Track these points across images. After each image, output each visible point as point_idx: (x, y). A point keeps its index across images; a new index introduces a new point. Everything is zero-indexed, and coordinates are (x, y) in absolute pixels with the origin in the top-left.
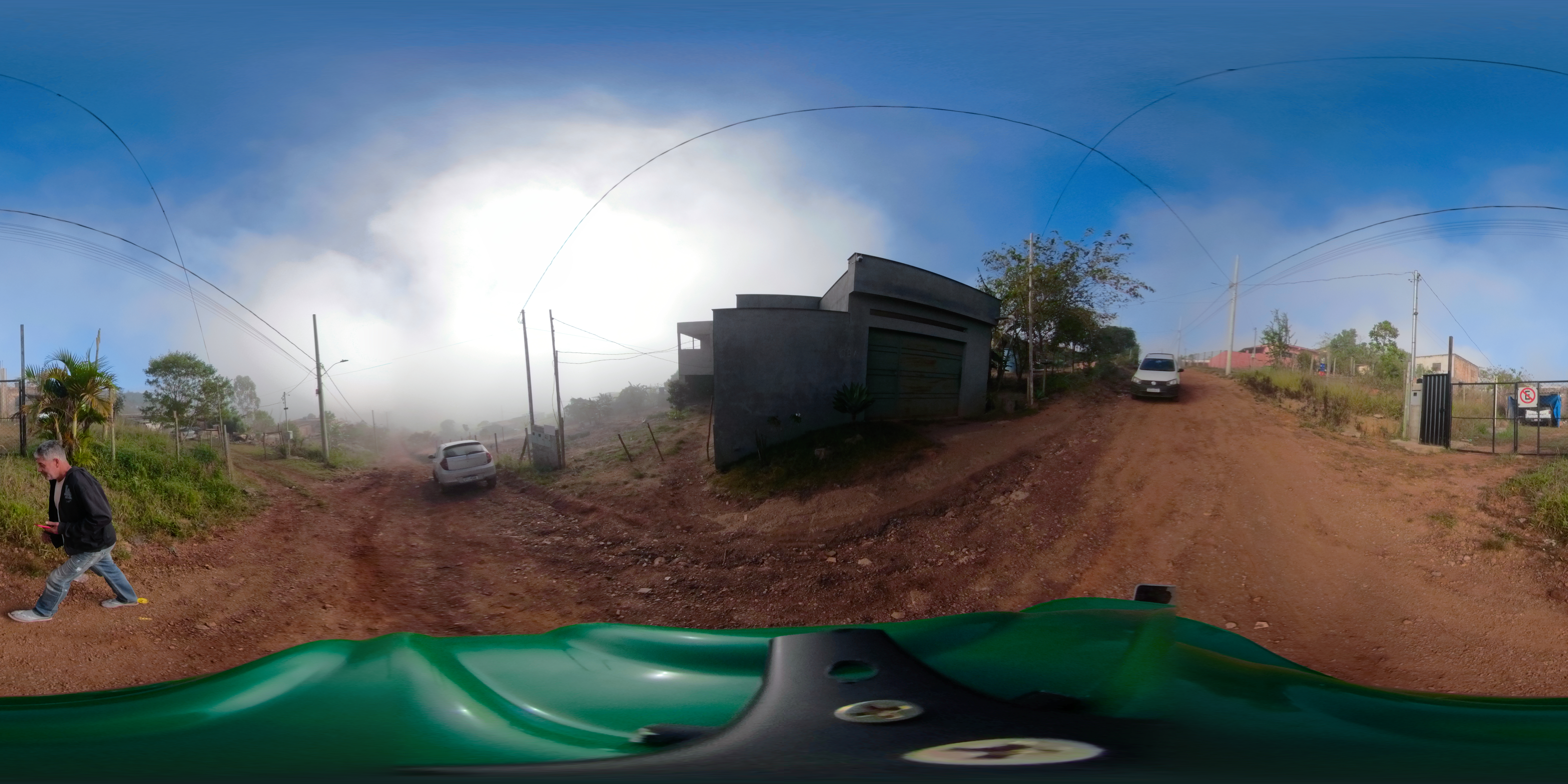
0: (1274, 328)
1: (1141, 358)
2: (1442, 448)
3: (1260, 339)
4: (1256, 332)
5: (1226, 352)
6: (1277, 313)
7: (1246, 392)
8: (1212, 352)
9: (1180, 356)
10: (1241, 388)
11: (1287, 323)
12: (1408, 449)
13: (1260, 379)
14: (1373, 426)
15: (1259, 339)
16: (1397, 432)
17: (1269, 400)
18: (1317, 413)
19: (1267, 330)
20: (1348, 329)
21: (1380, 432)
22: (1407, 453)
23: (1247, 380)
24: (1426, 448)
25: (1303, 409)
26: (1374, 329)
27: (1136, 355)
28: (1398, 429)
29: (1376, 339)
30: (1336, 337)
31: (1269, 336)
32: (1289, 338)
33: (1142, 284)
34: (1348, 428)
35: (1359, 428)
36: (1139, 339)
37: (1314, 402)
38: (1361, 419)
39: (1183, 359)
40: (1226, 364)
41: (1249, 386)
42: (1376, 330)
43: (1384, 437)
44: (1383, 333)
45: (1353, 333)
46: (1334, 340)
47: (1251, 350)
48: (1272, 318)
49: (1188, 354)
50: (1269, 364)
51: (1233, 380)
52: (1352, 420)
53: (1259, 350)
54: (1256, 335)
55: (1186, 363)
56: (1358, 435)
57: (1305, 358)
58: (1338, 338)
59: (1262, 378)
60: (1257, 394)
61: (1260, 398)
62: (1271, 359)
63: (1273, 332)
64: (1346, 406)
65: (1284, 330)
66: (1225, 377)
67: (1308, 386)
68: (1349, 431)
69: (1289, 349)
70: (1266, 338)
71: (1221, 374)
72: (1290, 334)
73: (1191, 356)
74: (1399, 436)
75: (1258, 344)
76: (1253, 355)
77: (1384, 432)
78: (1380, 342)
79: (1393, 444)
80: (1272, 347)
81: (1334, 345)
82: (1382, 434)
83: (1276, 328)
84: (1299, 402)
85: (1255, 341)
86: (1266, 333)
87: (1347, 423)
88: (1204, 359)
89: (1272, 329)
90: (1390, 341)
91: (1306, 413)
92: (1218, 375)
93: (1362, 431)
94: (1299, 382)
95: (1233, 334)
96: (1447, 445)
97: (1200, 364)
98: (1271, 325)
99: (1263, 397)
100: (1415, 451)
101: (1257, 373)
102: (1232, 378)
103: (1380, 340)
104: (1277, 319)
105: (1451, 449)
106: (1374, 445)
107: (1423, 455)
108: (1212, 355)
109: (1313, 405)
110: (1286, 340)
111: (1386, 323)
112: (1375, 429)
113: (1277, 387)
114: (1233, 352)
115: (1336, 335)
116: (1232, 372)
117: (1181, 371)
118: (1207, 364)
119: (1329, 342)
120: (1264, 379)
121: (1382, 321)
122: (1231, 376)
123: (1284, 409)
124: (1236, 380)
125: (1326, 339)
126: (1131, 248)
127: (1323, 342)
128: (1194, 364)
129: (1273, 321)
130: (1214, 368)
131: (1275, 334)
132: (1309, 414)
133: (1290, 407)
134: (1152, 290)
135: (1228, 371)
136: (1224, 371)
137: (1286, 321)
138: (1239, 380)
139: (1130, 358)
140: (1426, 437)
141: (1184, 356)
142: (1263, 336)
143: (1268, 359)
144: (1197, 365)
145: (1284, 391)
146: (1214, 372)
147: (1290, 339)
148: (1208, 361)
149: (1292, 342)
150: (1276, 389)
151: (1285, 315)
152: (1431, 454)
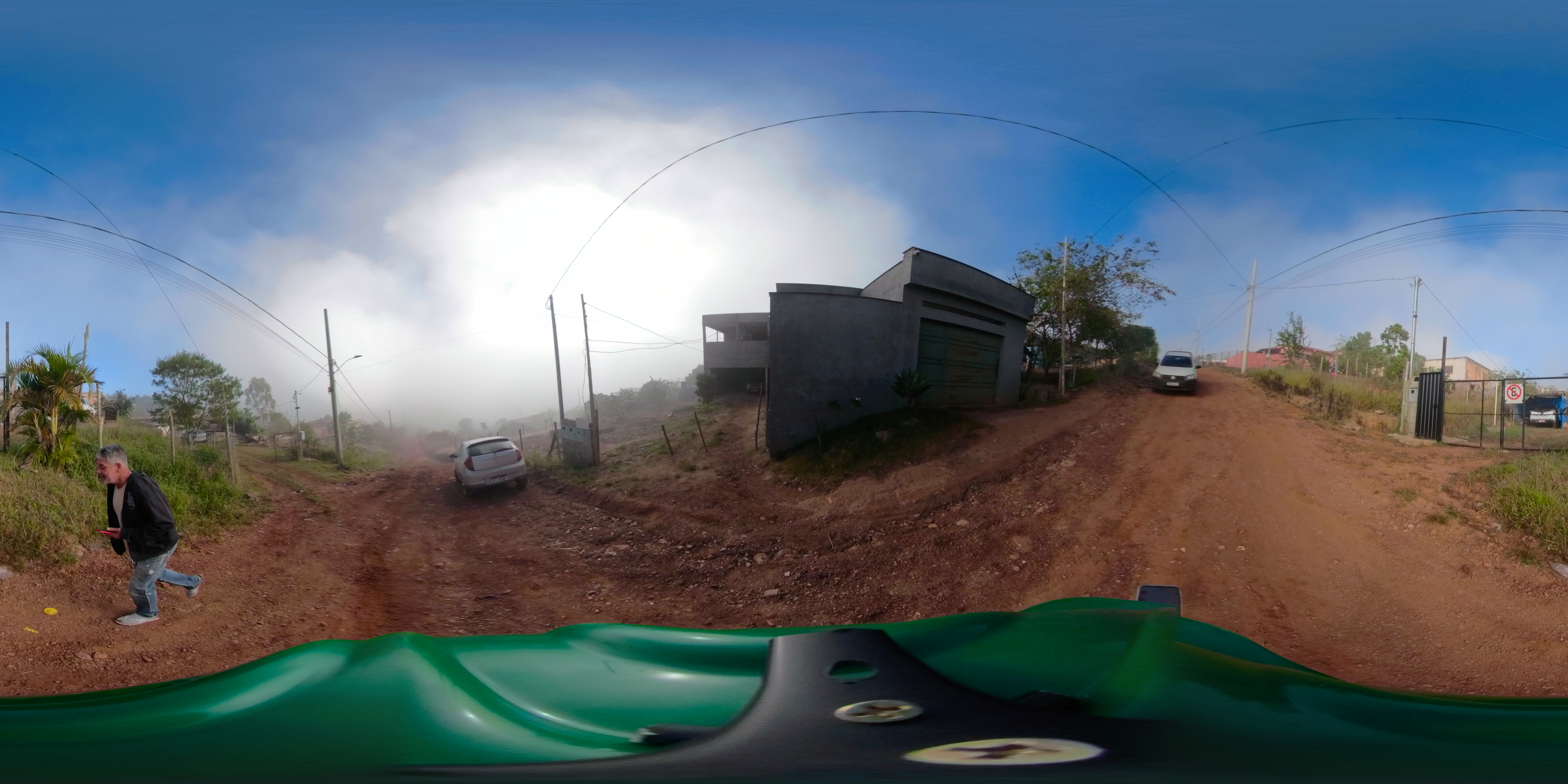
0: (1289, 330)
1: (1161, 357)
2: (1435, 441)
3: (1275, 340)
4: (1271, 333)
5: (1242, 352)
6: (1292, 315)
7: (1259, 389)
8: (1229, 352)
9: (1197, 356)
10: (1255, 385)
11: (1301, 325)
12: (1401, 441)
13: (1272, 377)
14: (1373, 421)
16: (1395, 427)
17: (1279, 396)
18: (1322, 408)
19: (1283, 331)
20: (1363, 332)
21: (1379, 427)
22: (1399, 444)
23: (1260, 378)
24: (1418, 442)
25: (1310, 405)
26: (1385, 331)
27: (1155, 354)
28: (1396, 424)
29: (1387, 342)
30: (1351, 340)
31: (1283, 337)
32: (1304, 339)
33: (1165, 288)
34: (1349, 422)
35: (1359, 422)
36: (1159, 338)
37: (1321, 399)
38: (1362, 414)
39: (1200, 358)
40: (1241, 363)
41: (1262, 384)
42: (1387, 332)
43: (1383, 431)
44: (1394, 336)
45: (1368, 336)
46: (1349, 342)
47: (1266, 351)
48: (1288, 321)
49: (1205, 354)
50: (1283, 364)
51: (1247, 379)
52: (1353, 415)
53: (1274, 351)
54: (1271, 336)
55: (1204, 363)
56: (1358, 428)
57: (1317, 358)
58: (1353, 340)
59: (1274, 376)
60: (1268, 391)
61: (1271, 394)
62: (1285, 359)
63: (1288, 333)
64: (1349, 402)
65: (1298, 331)
66: (1240, 376)
67: (1317, 384)
68: (1350, 424)
69: (1303, 350)
70: (1280, 340)
71: (1236, 373)
72: (1305, 335)
73: (1209, 356)
74: (1397, 430)
75: (1273, 345)
76: (1268, 355)
77: (1383, 427)
78: (1392, 344)
79: (1389, 437)
80: (1287, 348)
81: (1349, 348)
82: (1381, 428)
83: (1291, 330)
84: (1307, 399)
85: (1270, 342)
86: (1281, 335)
87: (1349, 417)
88: (1221, 359)
89: (1287, 331)
90: (1401, 343)
91: (1311, 408)
92: (1233, 373)
93: (1362, 425)
94: (1308, 380)
95: (1249, 335)
96: (1439, 439)
97: (1217, 363)
98: (1286, 326)
99: (1274, 393)
100: (1407, 443)
101: (1270, 372)
102: (1246, 377)
103: (1391, 342)
104: (1292, 321)
105: (1442, 443)
106: (1370, 437)
107: (1414, 447)
108: (1229, 355)
109: (1319, 401)
111: (1397, 326)
112: (1375, 423)
113: (1287, 385)
114: (1248, 352)
115: (1351, 337)
116: (1247, 371)
117: (1198, 367)
118: (1224, 364)
119: (1344, 344)
120: (1276, 377)
121: (1393, 324)
122: (1246, 375)
123: (1292, 404)
124: (1251, 378)
125: (1342, 342)
126: (1157, 254)
127: (1339, 344)
128: (1211, 364)
129: (1288, 323)
130: (1231, 368)
131: (1290, 335)
132: (1315, 409)
133: (1298, 402)
134: (1174, 294)
135: (1243, 371)
136: (1240, 370)
137: (1300, 323)
138: (1253, 378)
139: (1149, 356)
140: (1420, 432)
141: (1201, 356)
142: (1278, 337)
143: (1283, 359)
144: (1214, 365)
145: (1293, 388)
146: (1230, 371)
147: (1305, 341)
148: (1225, 361)
149: (1306, 344)
150: (1287, 387)
151: (1300, 317)
152: (1422, 446)
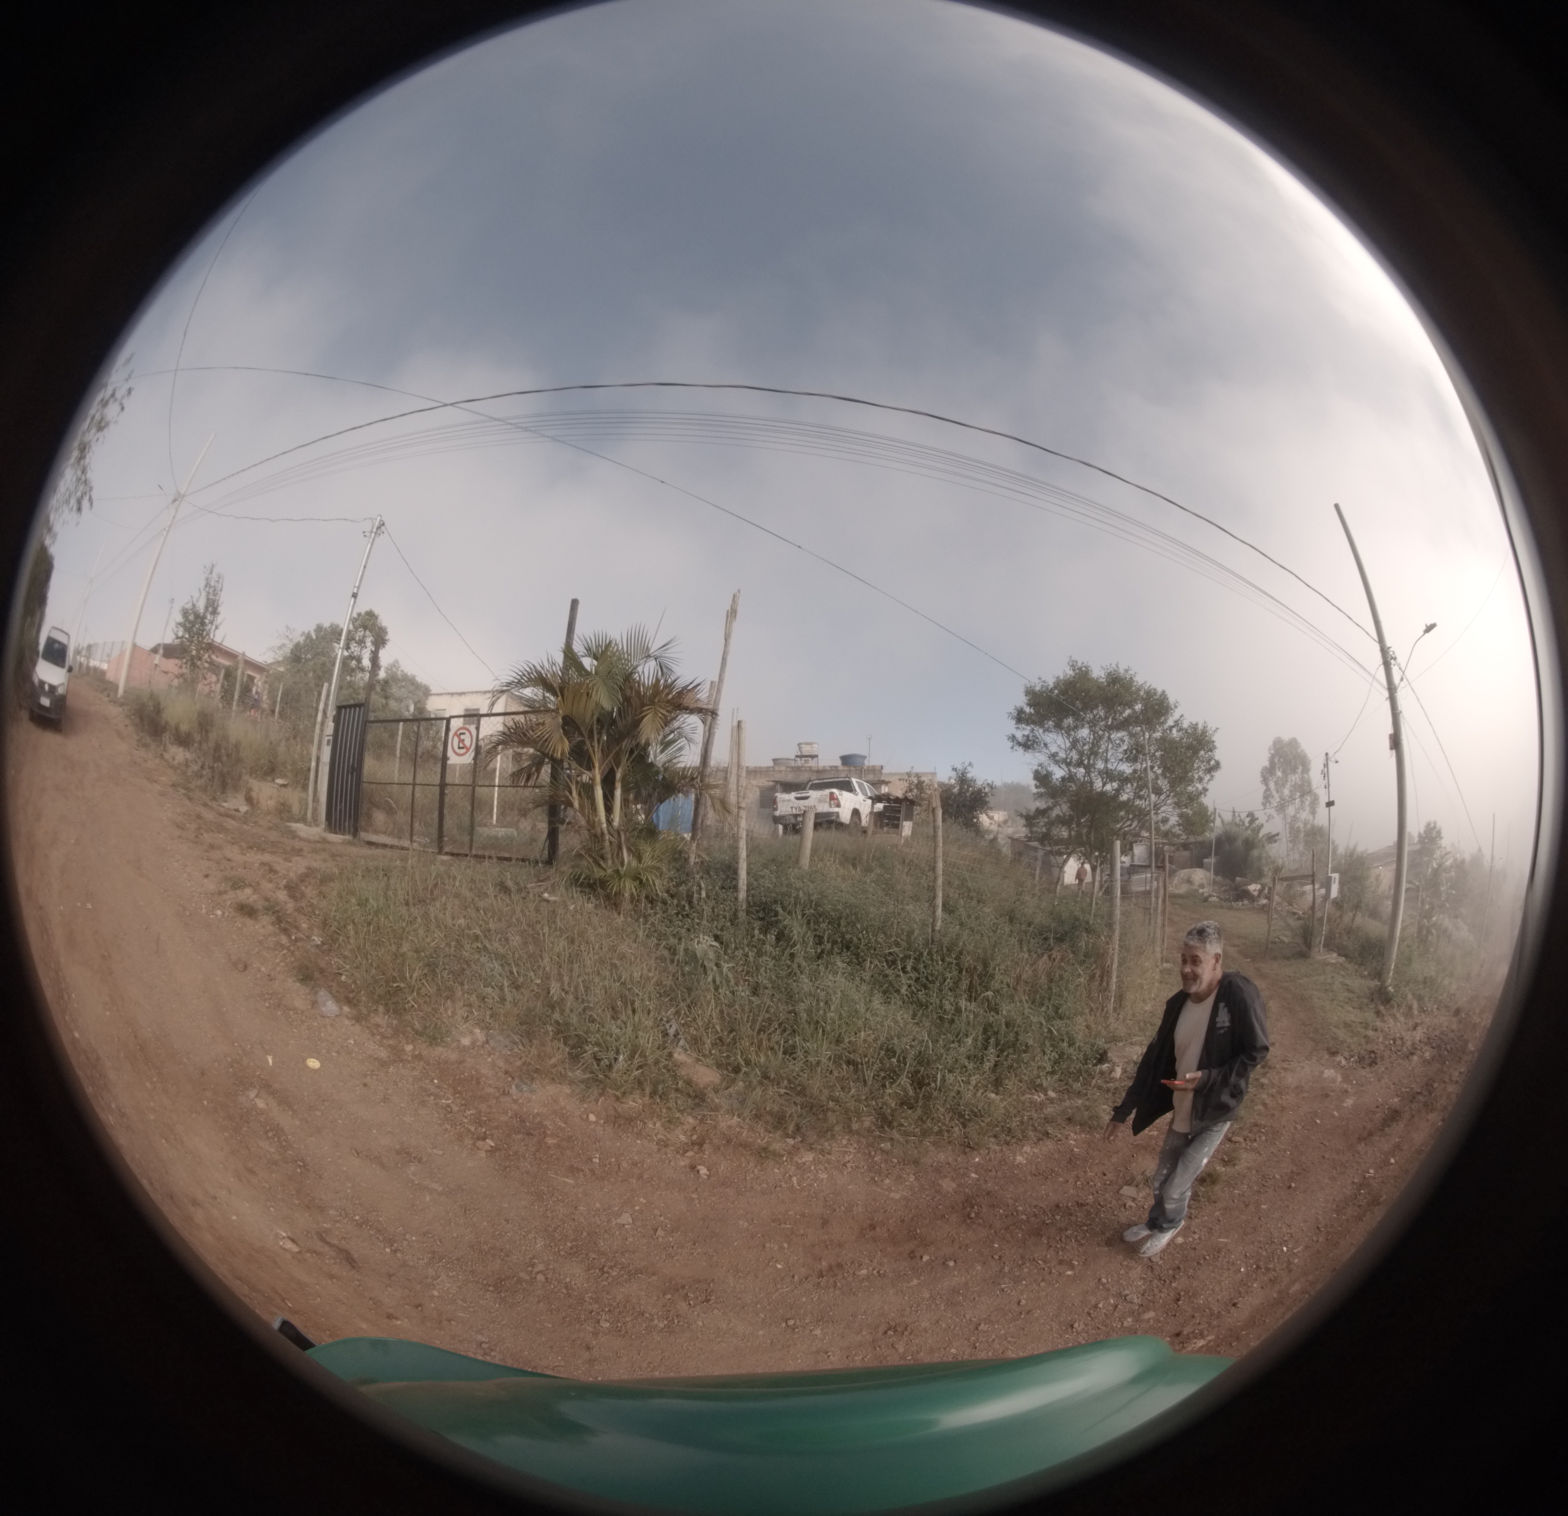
0: (198, 606)
3: (174, 627)
5: (126, 648)
6: (208, 575)
7: (130, 730)
8: (111, 646)
10: (128, 722)
11: (219, 597)
13: (152, 707)
14: (269, 798)
15: (172, 625)
16: (300, 810)
18: (201, 771)
21: (276, 809)
23: (138, 707)
24: (323, 836)
25: (188, 764)
28: (303, 805)
30: (303, 638)
31: (187, 621)
32: (217, 628)
34: (235, 797)
35: (249, 800)
37: (204, 754)
38: (255, 783)
39: (79, 650)
40: (122, 673)
41: (136, 719)
43: (278, 817)
44: (362, 636)
45: (330, 634)
46: (298, 643)
47: (162, 649)
48: (200, 585)
49: (85, 644)
50: (173, 680)
51: (122, 708)
52: (242, 785)
53: (170, 652)
55: (81, 662)
56: (243, 808)
57: (232, 675)
59: (155, 701)
60: (141, 735)
62: (182, 671)
63: (195, 614)
65: (212, 610)
66: (115, 700)
67: (206, 723)
68: (236, 803)
69: (214, 651)
70: (182, 627)
71: (111, 694)
72: (221, 620)
73: (89, 652)
74: (302, 817)
75: (171, 638)
76: (160, 660)
77: (283, 810)
80: (189, 645)
81: (295, 655)
82: (278, 812)
83: (201, 606)
84: (186, 753)
86: (186, 616)
87: (236, 788)
89: (195, 607)
90: (372, 652)
91: (187, 771)
92: (108, 694)
93: (251, 803)
94: (198, 715)
95: (142, 606)
96: (357, 835)
99: (148, 739)
102: (121, 704)
104: (205, 586)
105: (358, 841)
108: (110, 652)
109: (201, 758)
110: (208, 634)
111: (371, 616)
112: (271, 803)
113: (166, 723)
114: (135, 646)
115: (303, 634)
116: (125, 692)
119: (288, 650)
120: (157, 708)
121: (365, 611)
122: (121, 700)
123: (165, 761)
124: (125, 707)
125: (284, 644)
127: (279, 649)
128: (87, 669)
129: (199, 591)
130: (109, 681)
131: (197, 616)
132: (191, 772)
133: (174, 759)
135: (121, 689)
136: (117, 688)
137: (217, 592)
138: (129, 707)
140: (333, 819)
142: (180, 619)
145: (173, 730)
146: (104, 688)
147: (218, 631)
149: (219, 637)
150: (166, 727)
151: (218, 581)
